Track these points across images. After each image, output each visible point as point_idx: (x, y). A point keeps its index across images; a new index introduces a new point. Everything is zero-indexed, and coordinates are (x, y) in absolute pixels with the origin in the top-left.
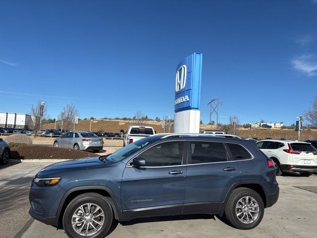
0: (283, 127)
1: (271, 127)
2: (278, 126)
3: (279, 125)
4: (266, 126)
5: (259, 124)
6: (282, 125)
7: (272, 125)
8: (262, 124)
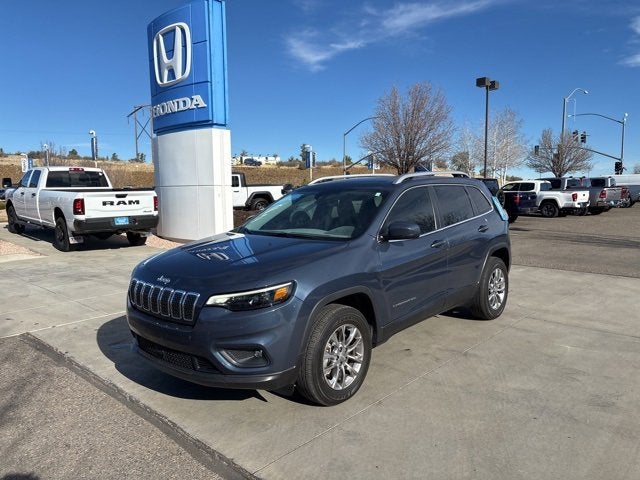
0: (280, 164)
1: (260, 163)
2: (271, 162)
3: (273, 161)
4: (251, 162)
5: (239, 159)
6: (278, 159)
7: (262, 160)
8: (244, 158)
